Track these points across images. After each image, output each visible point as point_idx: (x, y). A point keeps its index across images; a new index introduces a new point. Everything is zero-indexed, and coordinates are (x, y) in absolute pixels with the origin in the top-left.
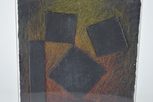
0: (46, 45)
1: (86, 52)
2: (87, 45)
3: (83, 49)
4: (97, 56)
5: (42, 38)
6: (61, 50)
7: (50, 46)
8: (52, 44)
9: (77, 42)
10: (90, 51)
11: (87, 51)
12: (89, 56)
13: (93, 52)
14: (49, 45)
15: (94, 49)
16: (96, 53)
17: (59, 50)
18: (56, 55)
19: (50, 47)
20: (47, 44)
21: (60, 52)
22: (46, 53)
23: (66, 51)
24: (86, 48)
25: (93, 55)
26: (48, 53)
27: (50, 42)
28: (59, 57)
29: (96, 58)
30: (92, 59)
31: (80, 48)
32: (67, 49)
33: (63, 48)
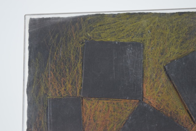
0: (85, 105)
1: (169, 115)
2: (169, 100)
3: (162, 107)
4: (194, 122)
5: (77, 93)
6: (117, 115)
7: (93, 107)
8: (98, 102)
9: (147, 95)
10: (178, 112)
11: (171, 112)
12: (177, 122)
13: (183, 115)
14: (90, 104)
15: (184, 108)
16: (190, 115)
17: (112, 115)
18: (106, 127)
19: (93, 111)
20: (87, 105)
21: (114, 119)
22: (86, 123)
23: (127, 115)
24: (168, 106)
25: (184, 119)
26: (90, 124)
27: (93, 99)
28: (113, 129)
29: (192, 126)
30: (184, 127)
31: (156, 106)
32: (128, 112)
33: (120, 110)
